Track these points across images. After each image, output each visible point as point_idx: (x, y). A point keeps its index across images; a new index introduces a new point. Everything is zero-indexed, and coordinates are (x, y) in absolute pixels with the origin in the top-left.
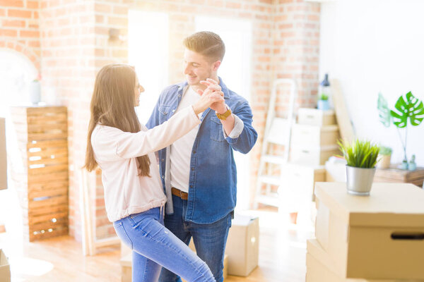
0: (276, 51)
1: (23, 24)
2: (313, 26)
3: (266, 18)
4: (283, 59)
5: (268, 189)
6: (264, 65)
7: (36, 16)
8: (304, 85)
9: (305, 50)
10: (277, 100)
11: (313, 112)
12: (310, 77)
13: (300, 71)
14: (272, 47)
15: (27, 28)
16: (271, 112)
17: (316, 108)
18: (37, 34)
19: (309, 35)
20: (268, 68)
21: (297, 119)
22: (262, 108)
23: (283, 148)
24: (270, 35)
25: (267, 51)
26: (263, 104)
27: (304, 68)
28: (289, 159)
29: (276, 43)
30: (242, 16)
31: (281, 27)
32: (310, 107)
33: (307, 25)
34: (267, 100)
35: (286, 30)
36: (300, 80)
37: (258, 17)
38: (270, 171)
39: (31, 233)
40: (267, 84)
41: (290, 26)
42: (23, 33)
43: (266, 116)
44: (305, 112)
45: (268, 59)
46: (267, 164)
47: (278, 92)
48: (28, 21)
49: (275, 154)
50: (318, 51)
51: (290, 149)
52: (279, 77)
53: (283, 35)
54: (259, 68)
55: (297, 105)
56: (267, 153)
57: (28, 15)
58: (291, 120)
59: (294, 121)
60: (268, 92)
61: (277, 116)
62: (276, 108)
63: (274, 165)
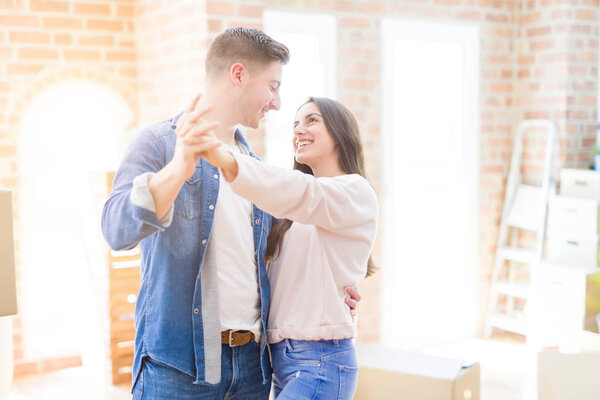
0: (522, 74)
1: (110, 41)
2: (586, 29)
3: (505, 19)
4: (534, 87)
5: (510, 304)
6: (502, 97)
7: (131, 27)
8: (570, 129)
9: (571, 70)
10: (524, 156)
11: (585, 175)
12: (580, 115)
13: (562, 107)
14: (515, 68)
15: (116, 48)
16: (514, 176)
17: (592, 168)
18: (133, 56)
19: (579, 44)
20: (509, 102)
21: (558, 186)
22: (500, 169)
23: (534, 235)
24: (511, 47)
25: (507, 74)
26: (499, 162)
27: (570, 100)
28: (544, 255)
29: (522, 61)
30: (463, 16)
31: (531, 33)
32: (580, 167)
33: (576, 28)
34: (508, 156)
35: (537, 39)
36: (563, 122)
37: (490, 18)
38: (512, 275)
39: (115, 371)
40: (508, 129)
41: (546, 30)
42: (111, 56)
43: (505, 182)
44: (571, 176)
45: (510, 88)
46: (507, 263)
47: (525, 142)
48: (118, 37)
49: (520, 247)
50: (594, 71)
51: (545, 238)
52: (528, 116)
53: (533, 47)
54: (492, 102)
55: (559, 163)
56: (508, 244)
57: (118, 26)
58: (547, 190)
59: (553, 190)
60: (509, 143)
61: (524, 182)
62: (522, 170)
63: (520, 265)
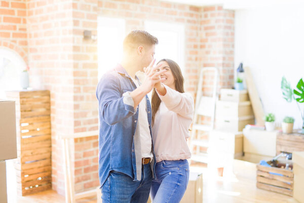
0: (202, 47)
1: (15, 28)
2: (229, 28)
3: (195, 22)
4: (207, 53)
5: (198, 150)
6: (194, 57)
7: (25, 21)
8: (224, 71)
9: (225, 45)
10: (204, 83)
11: (231, 91)
12: (228, 65)
13: (221, 61)
14: (199, 44)
15: (17, 31)
16: (199, 92)
17: (233, 88)
18: (25, 35)
19: (227, 34)
20: (196, 59)
21: (219, 97)
22: (193, 89)
23: (209, 118)
24: (197, 35)
25: (195, 47)
26: (193, 86)
27: (224, 59)
28: (214, 127)
29: (201, 41)
30: (177, 20)
31: (206, 29)
32: (228, 88)
33: (226, 27)
34: (196, 83)
35: (209, 31)
36: (221, 68)
37: (189, 21)
38: (199, 136)
39: (23, 189)
40: (196, 71)
41: (212, 28)
42: (15, 35)
43: (196, 95)
44: (226, 92)
45: (196, 53)
46: (197, 131)
47: (204, 77)
48: (18, 26)
49: (202, 124)
50: (233, 46)
51: (215, 119)
52: (205, 65)
53: (207, 34)
54: (190, 59)
55: (220, 86)
56: (197, 123)
57: (18, 21)
58: (215, 98)
59: (218, 99)
60: (197, 77)
61: (204, 95)
62: (203, 89)
63: (202, 132)
